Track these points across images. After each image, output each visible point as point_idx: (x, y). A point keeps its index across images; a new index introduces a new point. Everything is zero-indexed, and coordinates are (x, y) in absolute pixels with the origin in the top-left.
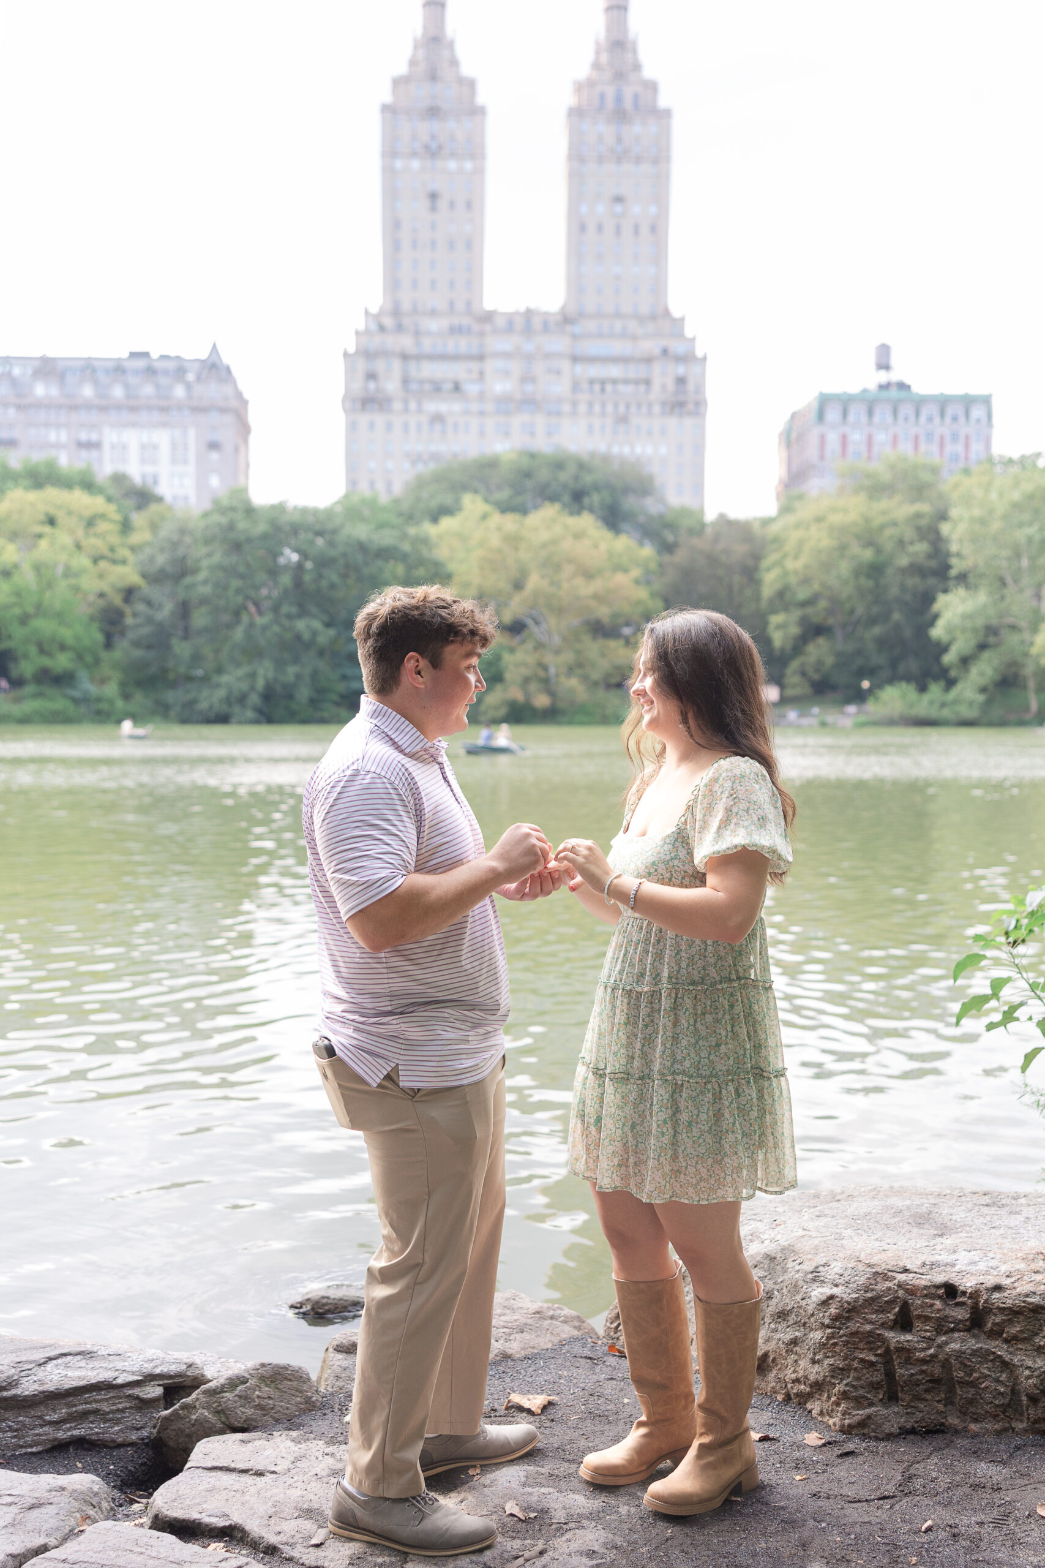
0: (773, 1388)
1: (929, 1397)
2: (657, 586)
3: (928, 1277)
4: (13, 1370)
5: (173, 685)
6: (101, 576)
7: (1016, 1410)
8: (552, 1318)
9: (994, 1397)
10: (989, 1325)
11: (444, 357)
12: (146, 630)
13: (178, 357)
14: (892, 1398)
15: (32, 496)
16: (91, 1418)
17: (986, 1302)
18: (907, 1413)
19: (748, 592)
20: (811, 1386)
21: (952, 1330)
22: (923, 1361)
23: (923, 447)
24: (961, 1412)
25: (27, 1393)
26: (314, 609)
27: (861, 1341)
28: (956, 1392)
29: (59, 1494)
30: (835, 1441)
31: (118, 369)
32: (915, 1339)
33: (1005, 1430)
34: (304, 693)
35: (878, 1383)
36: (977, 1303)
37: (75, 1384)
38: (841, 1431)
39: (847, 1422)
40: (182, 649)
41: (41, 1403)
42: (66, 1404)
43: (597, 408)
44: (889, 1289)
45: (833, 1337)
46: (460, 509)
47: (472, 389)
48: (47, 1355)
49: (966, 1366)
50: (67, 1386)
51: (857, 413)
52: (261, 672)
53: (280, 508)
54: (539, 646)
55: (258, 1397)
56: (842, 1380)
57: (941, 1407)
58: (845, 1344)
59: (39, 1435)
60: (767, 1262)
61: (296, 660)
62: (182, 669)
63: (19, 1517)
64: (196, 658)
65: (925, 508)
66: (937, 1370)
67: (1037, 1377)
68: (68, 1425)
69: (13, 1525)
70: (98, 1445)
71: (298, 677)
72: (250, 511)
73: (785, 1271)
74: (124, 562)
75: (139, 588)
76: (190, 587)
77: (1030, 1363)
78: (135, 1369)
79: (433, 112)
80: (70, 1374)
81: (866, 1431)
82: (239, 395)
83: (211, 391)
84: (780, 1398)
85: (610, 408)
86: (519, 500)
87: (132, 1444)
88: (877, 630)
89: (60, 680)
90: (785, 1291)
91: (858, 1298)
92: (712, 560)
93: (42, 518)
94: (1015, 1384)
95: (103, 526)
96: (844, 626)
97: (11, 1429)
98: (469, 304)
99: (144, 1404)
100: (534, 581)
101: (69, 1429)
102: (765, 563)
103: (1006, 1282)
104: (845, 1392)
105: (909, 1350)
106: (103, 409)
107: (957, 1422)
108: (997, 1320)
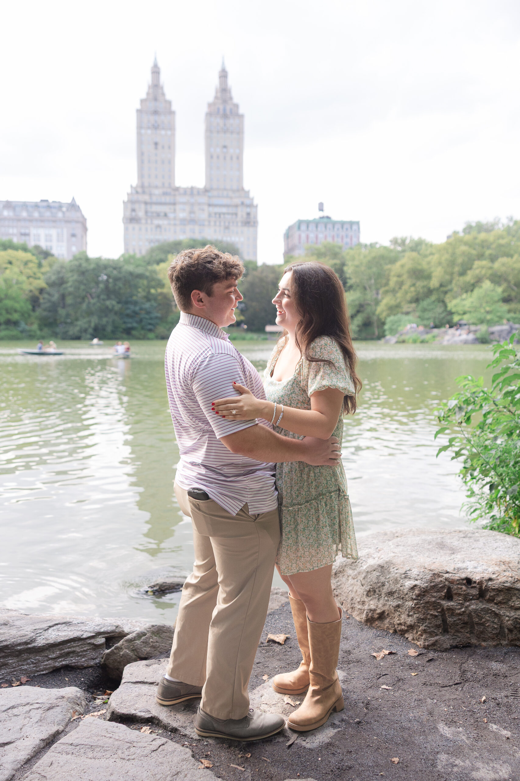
0: (388, 627)
1: (463, 631)
3: (458, 575)
4: (33, 634)
5: (59, 325)
6: (30, 284)
7: (502, 635)
8: (276, 593)
9: (492, 630)
10: (488, 597)
11: (161, 204)
12: (48, 305)
13: (59, 202)
14: (445, 631)
15: (4, 253)
16: (71, 655)
17: (486, 586)
18: (453, 639)
20: (408, 627)
21: (471, 600)
22: (460, 614)
23: (336, 239)
24: (477, 637)
25: (40, 645)
26: (113, 297)
27: (430, 606)
28: (474, 628)
29: (61, 700)
30: (423, 653)
31: (36, 206)
32: (455, 604)
33: (498, 645)
34: (109, 328)
35: (439, 625)
36: (481, 587)
37: (63, 639)
38: (424, 648)
39: (426, 644)
40: (62, 312)
41: (47, 649)
42: (59, 649)
43: (218, 224)
44: (441, 581)
45: (417, 604)
46: (167, 260)
47: (171, 216)
48: (49, 625)
49: (479, 616)
50: (59, 640)
51: (312, 227)
52: (93, 320)
53: (99, 259)
55: (152, 642)
56: (423, 624)
57: (468, 635)
58: (424, 607)
59: (46, 665)
60: (380, 568)
61: (106, 316)
62: (62, 319)
63: (43, 715)
64: (68, 315)
65: (337, 261)
66: (466, 619)
67: (512, 620)
68: (60, 659)
69: (41, 721)
70: (75, 668)
71: (107, 322)
72: (87, 260)
73: (389, 573)
74: (39, 278)
75: (45, 289)
76: (66, 288)
77: (508, 614)
78: (91, 630)
79: (156, 112)
80: (60, 634)
81: (435, 647)
82: (83, 216)
83: (72, 215)
84: (391, 631)
85: (222, 224)
87: (91, 667)
89: (16, 323)
90: (391, 582)
91: (427, 586)
92: (261, 280)
93: (7, 261)
94: (502, 624)
95: (31, 265)
97: (33, 663)
98: (170, 184)
99: (96, 647)
101: (61, 661)
103: (494, 576)
104: (425, 630)
105: (453, 609)
106: (31, 221)
107: (475, 641)
108: (492, 594)
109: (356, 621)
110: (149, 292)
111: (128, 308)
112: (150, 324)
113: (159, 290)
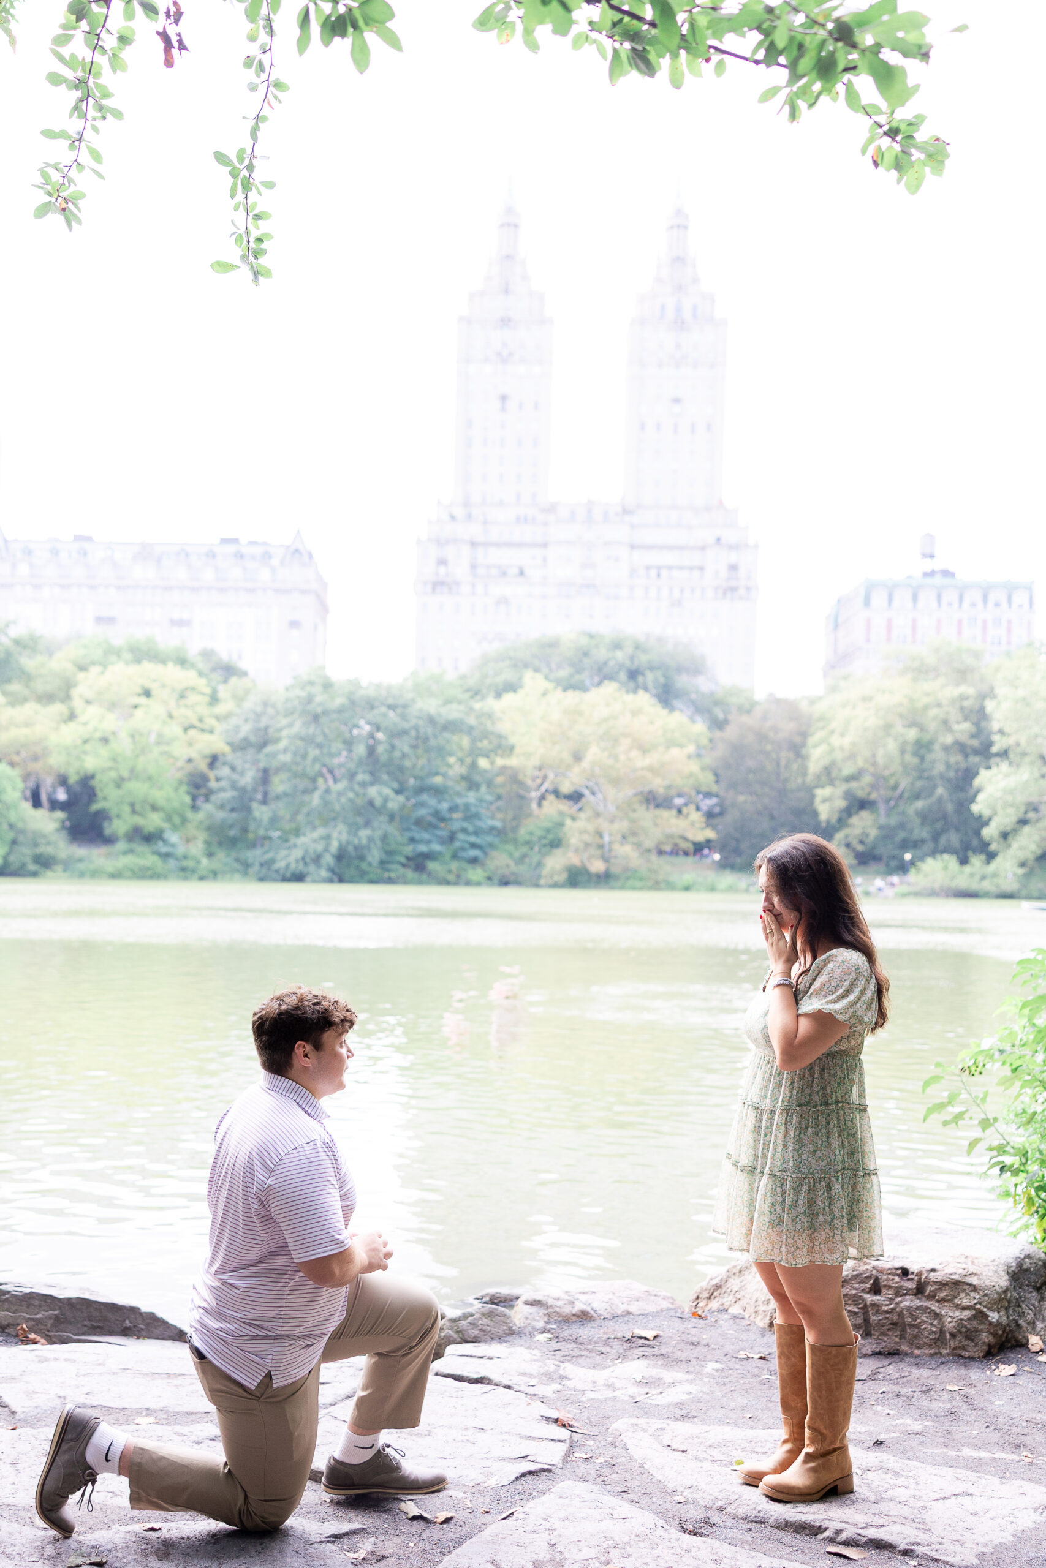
1: (890, 1333)
2: (708, 760)
3: (892, 1263)
5: (253, 845)
6: (190, 744)
7: (942, 1342)
9: (930, 1334)
10: (928, 1292)
11: (509, 545)
12: (229, 795)
13: (265, 543)
14: (868, 1334)
15: (133, 669)
17: (926, 1278)
18: (877, 1343)
19: (795, 766)
21: (905, 1295)
22: (887, 1312)
23: (966, 632)
24: (909, 1343)
26: (385, 777)
28: (906, 1332)
31: (209, 554)
32: (883, 1299)
33: (936, 1354)
34: (375, 855)
35: (860, 1325)
36: (920, 1279)
40: (262, 813)
43: (653, 593)
44: (867, 1270)
46: (521, 687)
47: (536, 574)
49: (913, 1315)
51: (902, 598)
52: (335, 835)
53: (356, 684)
54: (598, 815)
55: (481, 1324)
57: (897, 1340)
61: (367, 824)
62: (261, 832)
64: (274, 820)
65: (968, 690)
66: (895, 1318)
67: (955, 1322)
71: (371, 839)
72: (327, 686)
74: (211, 732)
75: (224, 755)
76: (273, 755)
77: (951, 1314)
79: (506, 322)
82: (320, 579)
83: (293, 575)
85: (665, 593)
86: (578, 677)
88: (920, 804)
89: (150, 838)
92: (762, 737)
93: (140, 690)
94: (942, 1327)
95: (193, 698)
96: (888, 801)
98: (534, 496)
100: (593, 753)
102: (811, 741)
103: (939, 1267)
105: (879, 1305)
106: (195, 590)
107: (906, 1349)
108: (932, 1289)
109: (758, 1327)
110: (474, 765)
111: (422, 805)
112: (474, 846)
113: (500, 762)
